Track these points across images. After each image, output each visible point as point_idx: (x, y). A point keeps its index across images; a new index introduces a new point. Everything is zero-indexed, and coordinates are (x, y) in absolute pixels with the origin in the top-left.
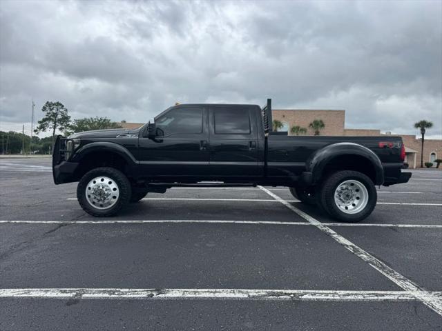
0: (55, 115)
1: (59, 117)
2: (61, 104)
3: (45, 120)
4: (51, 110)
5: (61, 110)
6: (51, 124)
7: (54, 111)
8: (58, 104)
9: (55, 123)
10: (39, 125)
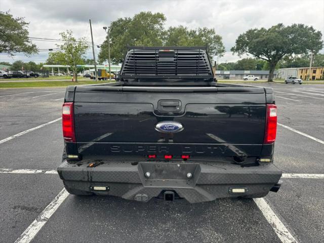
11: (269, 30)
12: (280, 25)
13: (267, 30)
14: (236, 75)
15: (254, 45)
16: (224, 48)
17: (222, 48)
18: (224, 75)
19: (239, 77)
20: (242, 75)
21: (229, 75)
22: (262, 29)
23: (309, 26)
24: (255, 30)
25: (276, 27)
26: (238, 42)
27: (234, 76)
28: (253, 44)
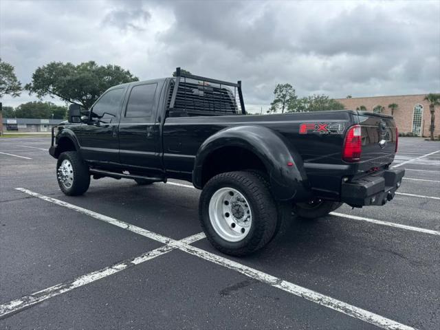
0: (284, 96)
1: (288, 98)
2: (289, 86)
3: (276, 101)
4: (281, 91)
5: (290, 91)
6: (280, 105)
7: (284, 93)
8: (287, 86)
9: (284, 104)
10: (270, 107)
11: (79, 67)
12: (92, 63)
13: (76, 66)
14: (27, 125)
15: (64, 85)
16: (20, 84)
17: (17, 84)
18: (7, 124)
19: (33, 128)
20: (38, 125)
21: (17, 124)
22: (69, 64)
23: (126, 70)
24: (59, 64)
25: (87, 64)
26: (36, 77)
27: (26, 127)
28: (63, 83)
